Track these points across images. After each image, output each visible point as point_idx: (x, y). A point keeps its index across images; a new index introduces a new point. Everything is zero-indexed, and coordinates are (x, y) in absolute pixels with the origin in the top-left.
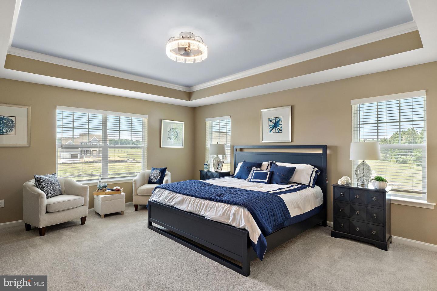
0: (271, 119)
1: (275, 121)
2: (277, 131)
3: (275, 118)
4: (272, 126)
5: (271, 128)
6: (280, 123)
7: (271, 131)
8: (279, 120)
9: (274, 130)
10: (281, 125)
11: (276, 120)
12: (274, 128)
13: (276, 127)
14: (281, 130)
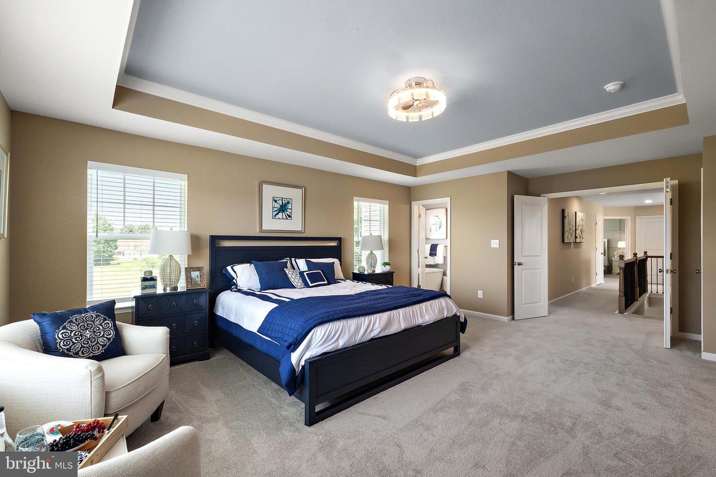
0: (276, 199)
1: (282, 203)
2: (284, 217)
3: (283, 198)
4: (277, 209)
5: (275, 211)
6: (289, 206)
7: (275, 216)
8: (288, 203)
9: (280, 215)
10: (290, 209)
11: (284, 202)
12: (279, 213)
13: (283, 212)
14: (290, 216)
